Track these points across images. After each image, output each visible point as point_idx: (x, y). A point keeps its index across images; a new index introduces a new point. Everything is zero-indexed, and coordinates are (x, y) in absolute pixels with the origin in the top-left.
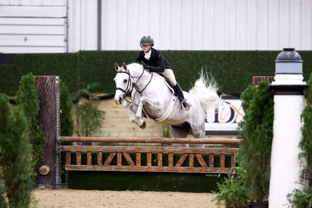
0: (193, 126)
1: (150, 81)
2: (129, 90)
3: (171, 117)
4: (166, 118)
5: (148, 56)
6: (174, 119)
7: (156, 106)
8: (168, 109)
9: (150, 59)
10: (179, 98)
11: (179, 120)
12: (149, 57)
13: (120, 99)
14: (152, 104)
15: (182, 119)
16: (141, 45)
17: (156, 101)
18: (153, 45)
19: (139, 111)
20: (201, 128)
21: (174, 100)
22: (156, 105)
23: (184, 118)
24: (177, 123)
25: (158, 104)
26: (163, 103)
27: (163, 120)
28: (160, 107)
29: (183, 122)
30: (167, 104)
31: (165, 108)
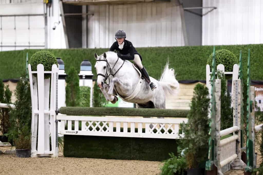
0: (156, 104)
1: (121, 66)
2: (108, 74)
3: (137, 97)
4: (134, 97)
5: (121, 47)
6: (140, 98)
7: (125, 87)
8: (135, 89)
9: (123, 49)
10: (146, 81)
11: (144, 99)
12: (123, 47)
13: (102, 83)
14: (122, 85)
15: (147, 99)
16: (116, 38)
17: (126, 82)
18: (125, 38)
19: (111, 89)
20: (162, 106)
21: (141, 83)
22: (126, 85)
23: (148, 98)
24: (142, 102)
25: (127, 85)
26: (131, 85)
27: (131, 99)
28: (129, 88)
29: (148, 101)
30: (134, 85)
31: (133, 89)
